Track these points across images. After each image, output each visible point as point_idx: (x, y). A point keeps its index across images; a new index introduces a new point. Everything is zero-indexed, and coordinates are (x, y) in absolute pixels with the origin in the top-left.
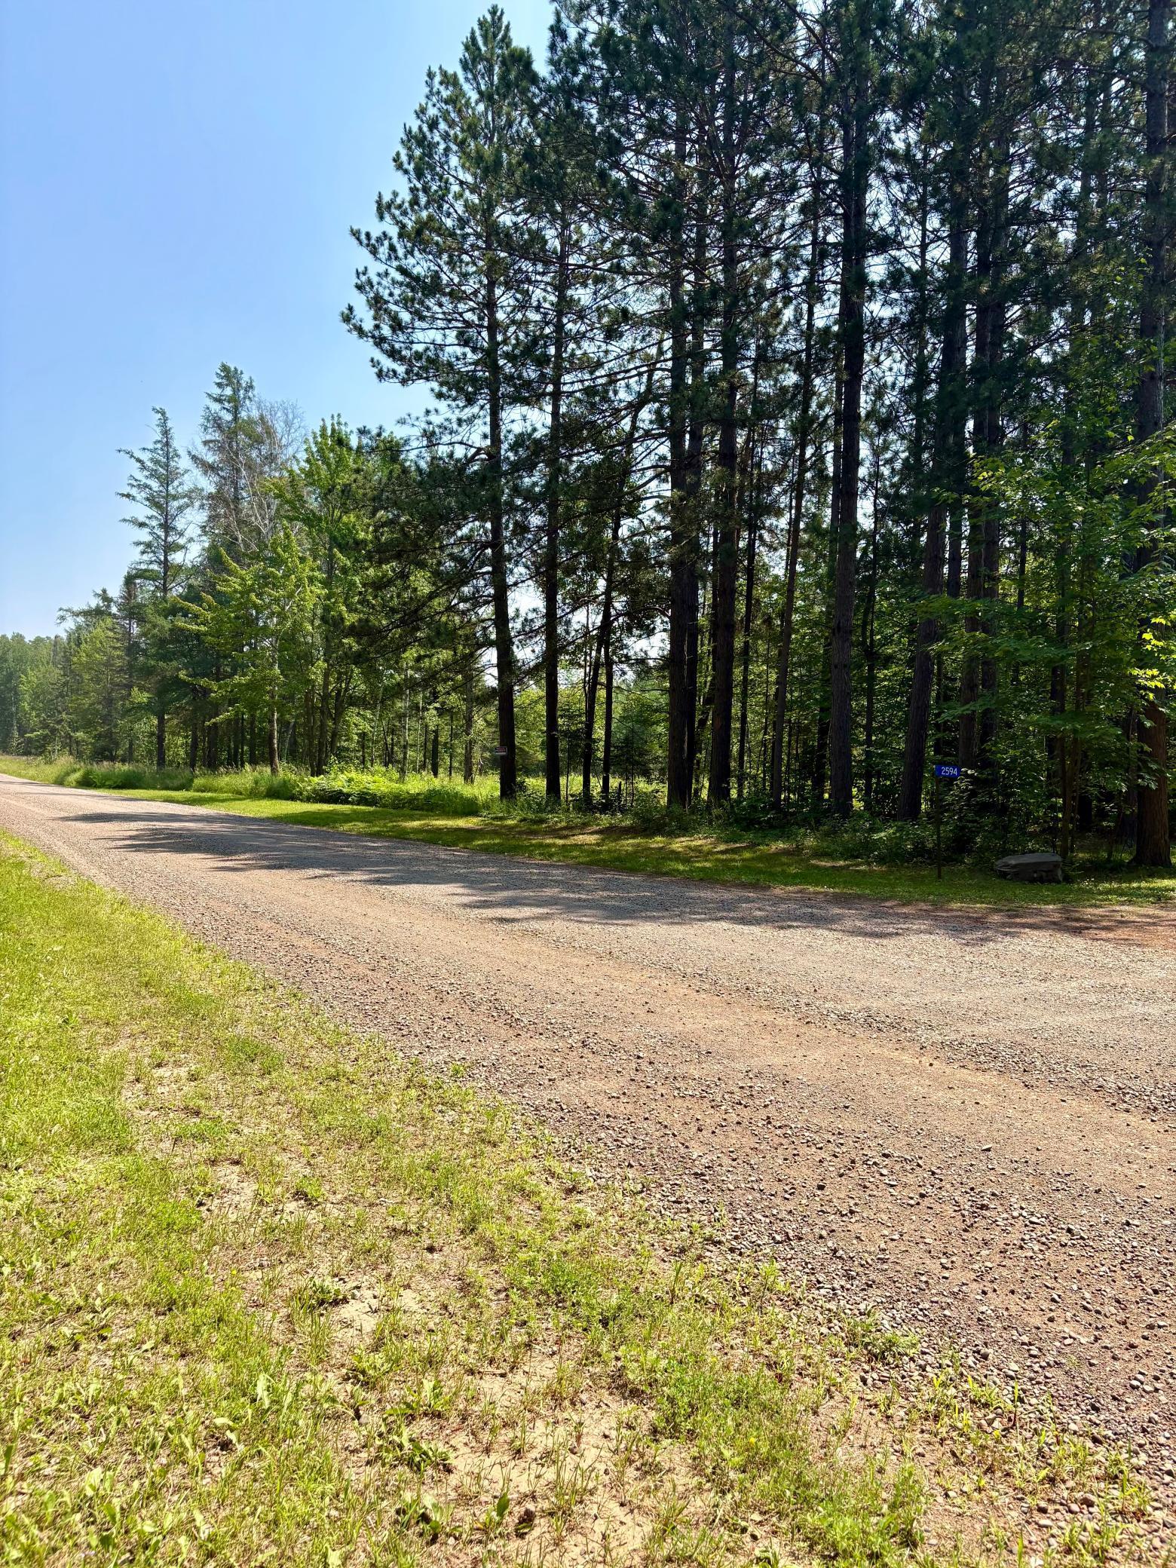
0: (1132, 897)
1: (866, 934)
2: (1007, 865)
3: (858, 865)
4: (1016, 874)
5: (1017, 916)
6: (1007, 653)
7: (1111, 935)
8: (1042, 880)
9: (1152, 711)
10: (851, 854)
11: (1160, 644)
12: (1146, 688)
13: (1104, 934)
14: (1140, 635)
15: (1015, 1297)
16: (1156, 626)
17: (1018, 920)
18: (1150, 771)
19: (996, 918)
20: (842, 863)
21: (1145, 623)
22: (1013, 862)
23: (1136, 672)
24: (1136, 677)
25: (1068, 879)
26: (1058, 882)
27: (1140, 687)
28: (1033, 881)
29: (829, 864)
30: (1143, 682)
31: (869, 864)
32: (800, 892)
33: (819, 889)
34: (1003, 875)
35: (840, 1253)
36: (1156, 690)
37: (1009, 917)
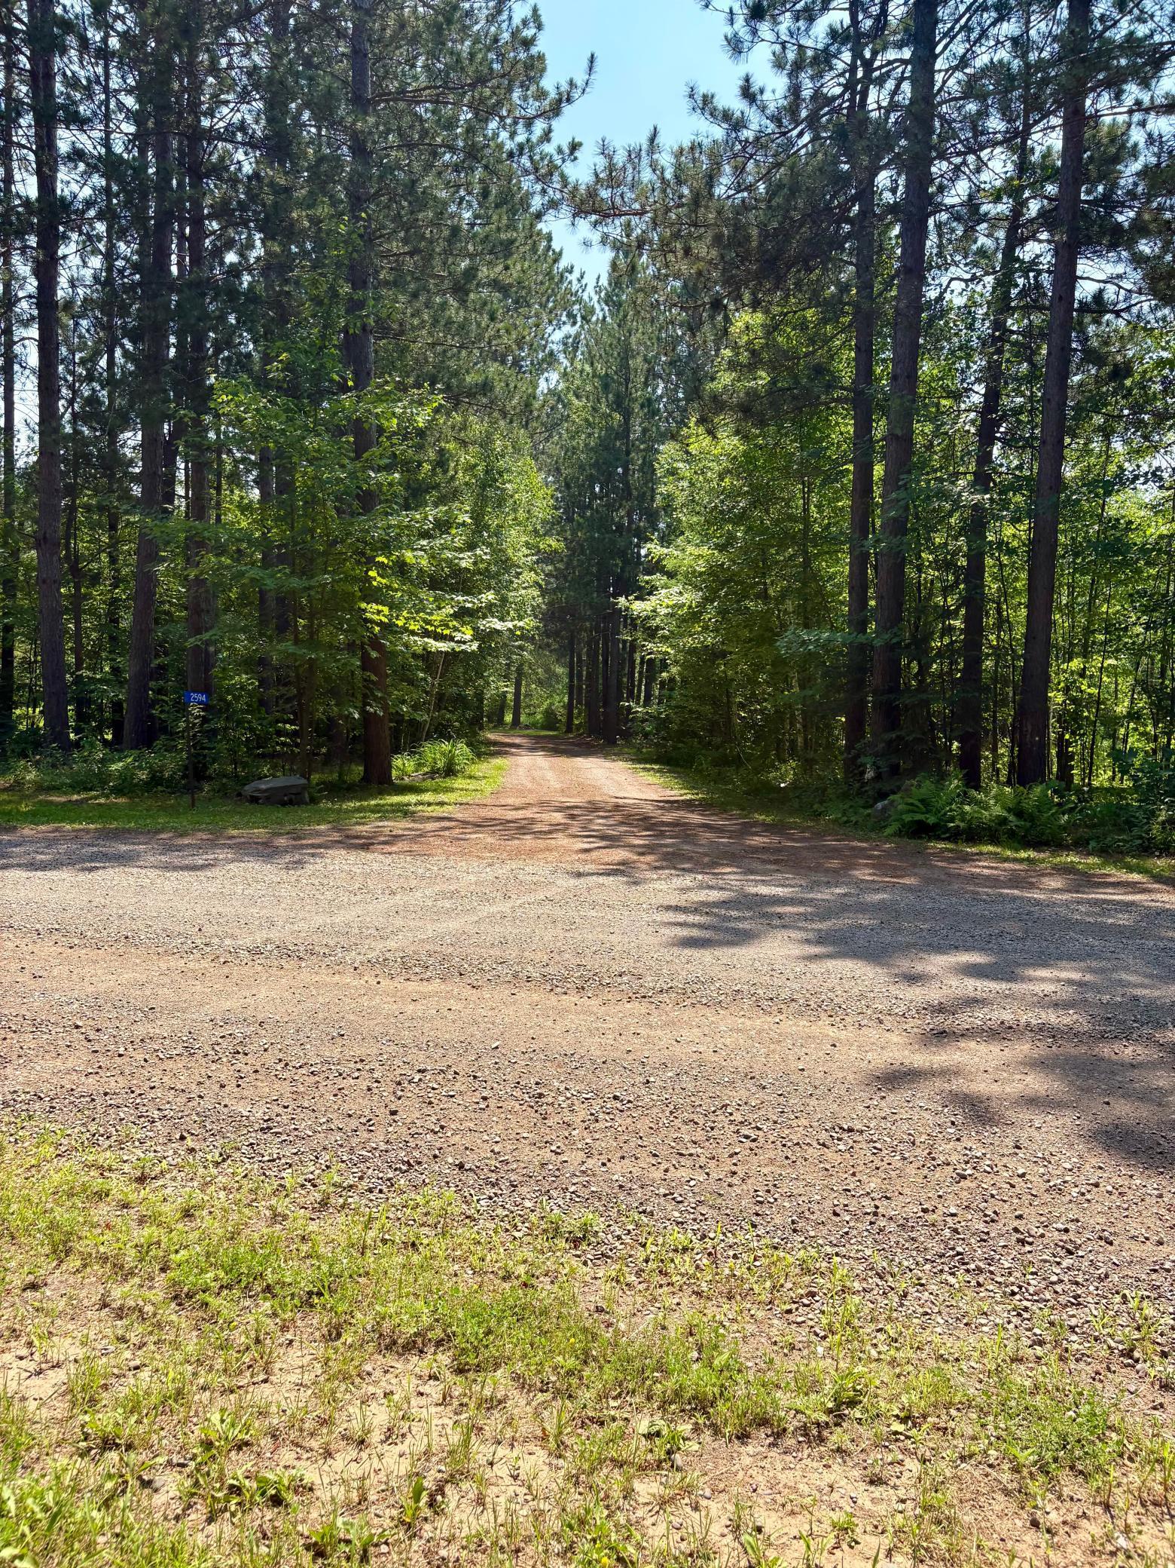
0: (384, 812)
1: (175, 868)
2: (259, 790)
3: (96, 798)
4: (268, 798)
5: (300, 838)
6: (252, 580)
7: (394, 849)
8: (291, 803)
9: (375, 643)
10: (81, 785)
11: (384, 581)
12: (372, 621)
13: (388, 848)
14: (366, 572)
15: (626, 1161)
16: (381, 565)
17: (304, 842)
18: (376, 699)
19: (282, 842)
20: (75, 797)
21: (370, 562)
22: (263, 787)
23: (363, 605)
24: (365, 611)
25: (314, 801)
26: (306, 804)
27: (367, 620)
28: (284, 804)
29: (63, 799)
30: (368, 615)
31: (107, 797)
32: (56, 830)
33: (77, 826)
34: (254, 800)
35: (467, 1166)
36: (381, 624)
37: (294, 839)
